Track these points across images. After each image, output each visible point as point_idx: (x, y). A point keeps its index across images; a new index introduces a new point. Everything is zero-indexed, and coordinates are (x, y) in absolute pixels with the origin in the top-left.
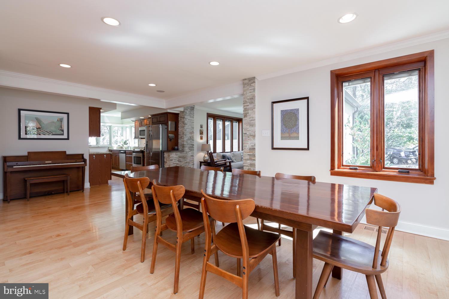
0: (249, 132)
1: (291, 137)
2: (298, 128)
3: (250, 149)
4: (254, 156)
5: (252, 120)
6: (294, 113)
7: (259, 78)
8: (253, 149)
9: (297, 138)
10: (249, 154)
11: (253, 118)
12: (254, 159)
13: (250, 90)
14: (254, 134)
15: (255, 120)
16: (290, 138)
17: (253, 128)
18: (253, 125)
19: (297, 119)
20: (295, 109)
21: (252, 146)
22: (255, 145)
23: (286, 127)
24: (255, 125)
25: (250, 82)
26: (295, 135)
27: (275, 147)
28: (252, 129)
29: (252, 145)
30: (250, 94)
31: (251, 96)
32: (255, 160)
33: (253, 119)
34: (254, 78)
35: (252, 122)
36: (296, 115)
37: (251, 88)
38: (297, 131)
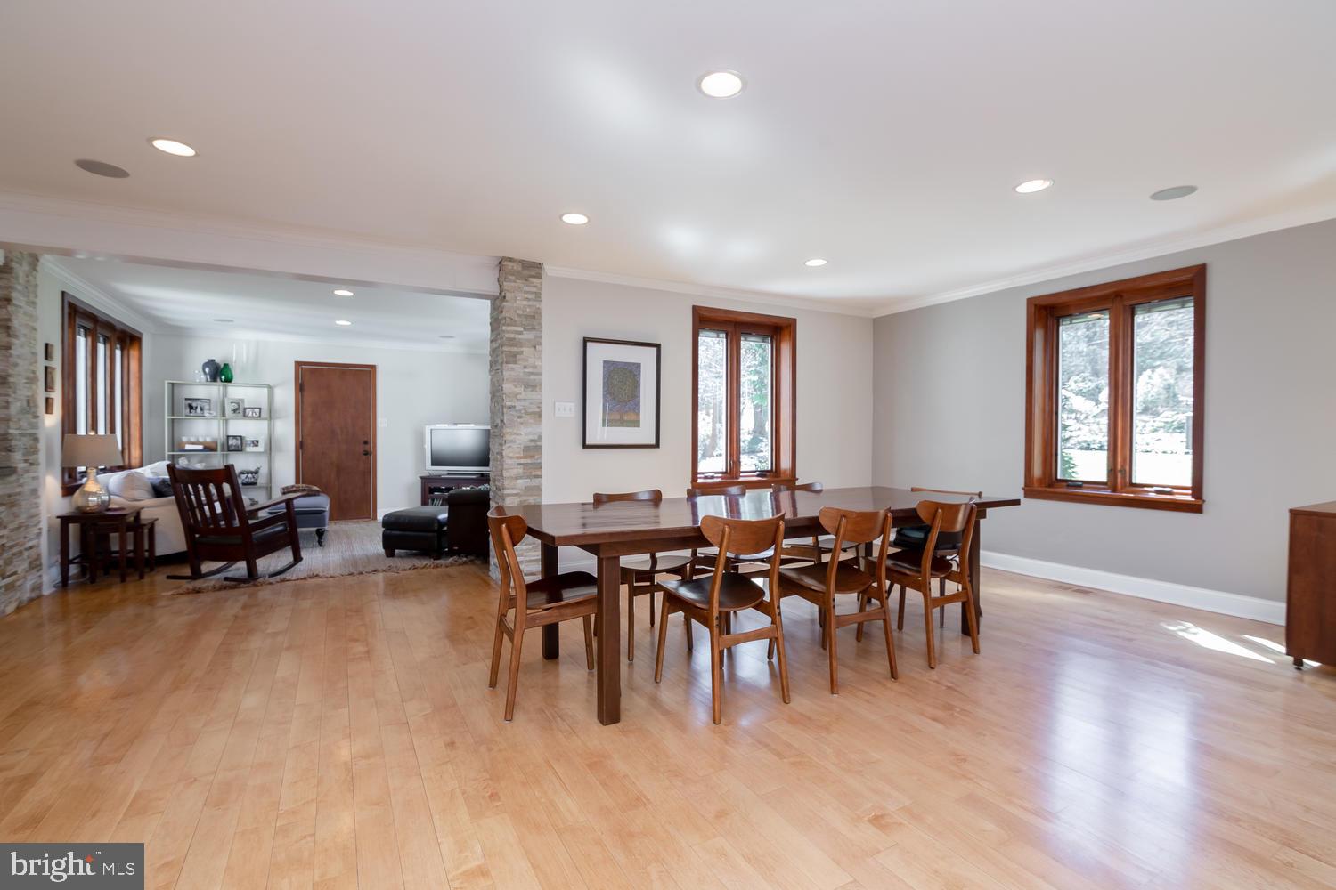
0: (523, 403)
1: (624, 421)
2: (639, 403)
3: (526, 449)
4: (539, 466)
5: (532, 373)
6: (631, 372)
7: (549, 270)
8: (533, 449)
9: (636, 423)
10: (522, 461)
11: (535, 367)
12: (538, 473)
13: (526, 292)
14: (537, 410)
15: (540, 374)
16: (621, 423)
17: (534, 393)
18: (534, 386)
19: (636, 385)
20: (634, 364)
21: (532, 441)
22: (540, 437)
23: (614, 398)
24: (541, 385)
25: (526, 272)
26: (633, 417)
27: (588, 442)
28: (532, 395)
29: (531, 437)
30: (525, 303)
31: (528, 310)
32: (540, 477)
33: (535, 371)
34: (538, 266)
35: (532, 377)
36: (635, 375)
37: (526, 289)
38: (636, 408)
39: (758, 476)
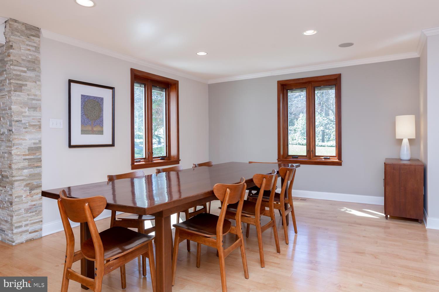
0: (26, 119)
1: (95, 131)
2: (103, 120)
3: (30, 149)
4: (40, 160)
5: (34, 99)
6: (98, 102)
7: (45, 33)
8: (36, 149)
9: (101, 132)
10: (27, 157)
11: (35, 95)
12: (39, 164)
13: (27, 45)
14: (38, 123)
15: (40, 100)
16: (93, 132)
17: (35, 112)
18: (35, 108)
19: (101, 110)
20: (99, 98)
21: (34, 143)
22: (40, 141)
23: (88, 118)
24: (40, 107)
25: (28, 32)
26: (99, 129)
27: (72, 144)
28: (36, 114)
29: (33, 141)
30: (28, 52)
31: (30, 57)
32: (40, 167)
33: (36, 98)
34: (38, 29)
35: (34, 102)
36: (100, 105)
37: (27, 43)
38: (101, 124)
39: (161, 159)
